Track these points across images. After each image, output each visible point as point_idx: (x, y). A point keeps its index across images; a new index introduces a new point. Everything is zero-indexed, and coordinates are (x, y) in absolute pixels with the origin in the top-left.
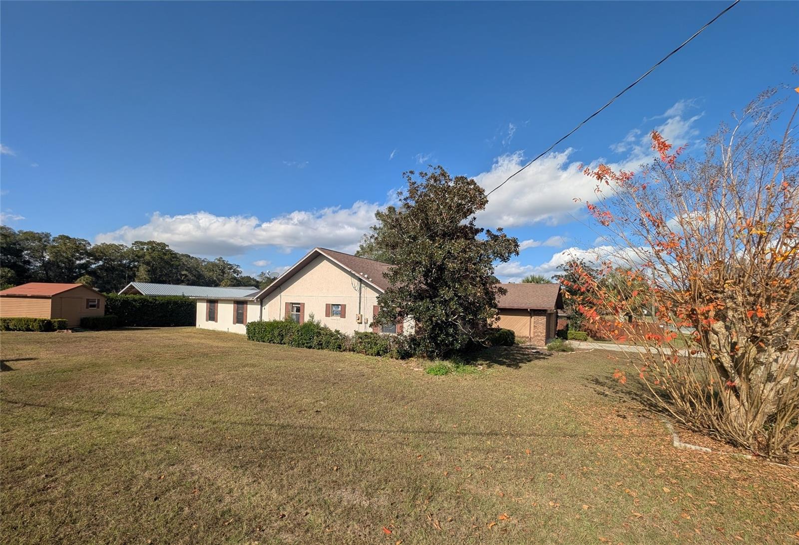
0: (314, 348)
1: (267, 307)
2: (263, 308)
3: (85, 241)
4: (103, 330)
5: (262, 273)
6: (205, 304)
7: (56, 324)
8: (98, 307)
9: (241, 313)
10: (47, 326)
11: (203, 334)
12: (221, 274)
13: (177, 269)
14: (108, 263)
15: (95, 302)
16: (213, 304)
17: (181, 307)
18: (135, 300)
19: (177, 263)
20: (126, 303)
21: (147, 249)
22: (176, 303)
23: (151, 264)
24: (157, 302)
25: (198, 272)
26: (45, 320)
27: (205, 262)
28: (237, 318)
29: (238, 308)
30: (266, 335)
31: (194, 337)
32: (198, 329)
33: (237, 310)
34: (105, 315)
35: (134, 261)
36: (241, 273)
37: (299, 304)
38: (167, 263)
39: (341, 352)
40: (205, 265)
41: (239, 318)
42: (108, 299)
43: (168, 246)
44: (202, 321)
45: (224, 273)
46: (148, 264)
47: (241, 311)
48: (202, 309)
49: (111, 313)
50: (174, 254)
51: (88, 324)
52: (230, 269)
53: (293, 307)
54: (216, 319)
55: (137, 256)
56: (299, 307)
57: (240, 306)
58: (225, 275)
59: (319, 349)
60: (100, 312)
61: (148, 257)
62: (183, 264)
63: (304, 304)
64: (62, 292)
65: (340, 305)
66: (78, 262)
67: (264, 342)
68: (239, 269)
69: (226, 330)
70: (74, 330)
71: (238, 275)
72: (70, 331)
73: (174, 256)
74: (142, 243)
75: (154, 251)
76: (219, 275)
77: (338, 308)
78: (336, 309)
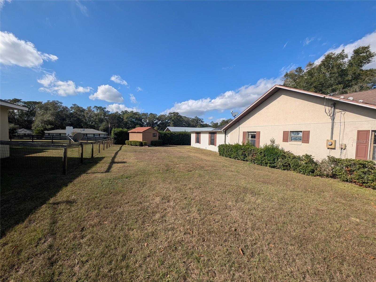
0: (278, 168)
1: (229, 135)
2: (227, 136)
3: (156, 114)
4: (158, 146)
5: (212, 121)
6: (195, 134)
7: (144, 144)
8: (156, 137)
9: (213, 139)
10: (141, 144)
11: (194, 150)
12: (197, 123)
13: (182, 122)
14: (162, 122)
15: (155, 134)
16: (198, 135)
17: (184, 136)
18: (168, 134)
19: (182, 120)
20: (165, 134)
21: (173, 115)
22: (182, 135)
23: (174, 121)
24: (176, 134)
25: (189, 123)
26: (141, 142)
27: (191, 119)
28: (211, 142)
29: (211, 136)
30: (232, 154)
31: (191, 152)
32: (192, 147)
33: (211, 137)
34: (159, 140)
35: (169, 120)
36: (204, 122)
37: (255, 132)
38: (179, 120)
39: (315, 176)
40: (191, 120)
41: (212, 142)
42: (160, 133)
43: (179, 113)
44: (193, 143)
45: (197, 122)
46: (173, 121)
47: (213, 138)
48: (193, 137)
49: (161, 139)
50: (181, 116)
51: (154, 144)
52: (200, 121)
53: (249, 135)
54: (200, 142)
55: (170, 118)
56: (255, 135)
57: (212, 135)
58: (198, 123)
59: (284, 170)
60: (156, 139)
61: (173, 118)
62: (184, 120)
63: (260, 132)
64: (146, 130)
65: (301, 132)
66: (155, 122)
67: (231, 158)
68: (203, 120)
69: (205, 148)
70: (149, 146)
71: (203, 123)
72: (147, 146)
73: (181, 117)
74: (171, 113)
75: (175, 116)
76: (196, 123)
77: (298, 134)
78: (295, 135)
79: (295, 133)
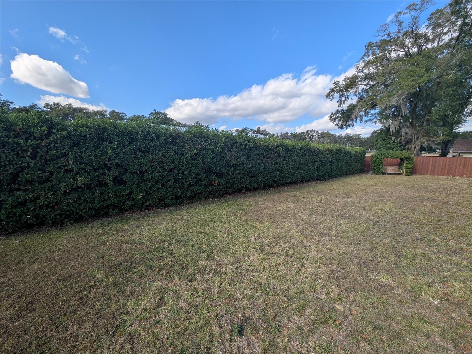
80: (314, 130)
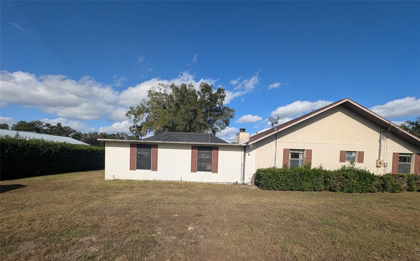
28: (199, 165)
33: (200, 156)
37: (303, 150)
41: (204, 165)
47: (206, 157)
53: (289, 153)
54: (153, 167)
57: (205, 151)
63: (311, 150)
65: (355, 152)
77: (352, 154)
78: (349, 155)
79: (349, 153)
80: (124, 133)
